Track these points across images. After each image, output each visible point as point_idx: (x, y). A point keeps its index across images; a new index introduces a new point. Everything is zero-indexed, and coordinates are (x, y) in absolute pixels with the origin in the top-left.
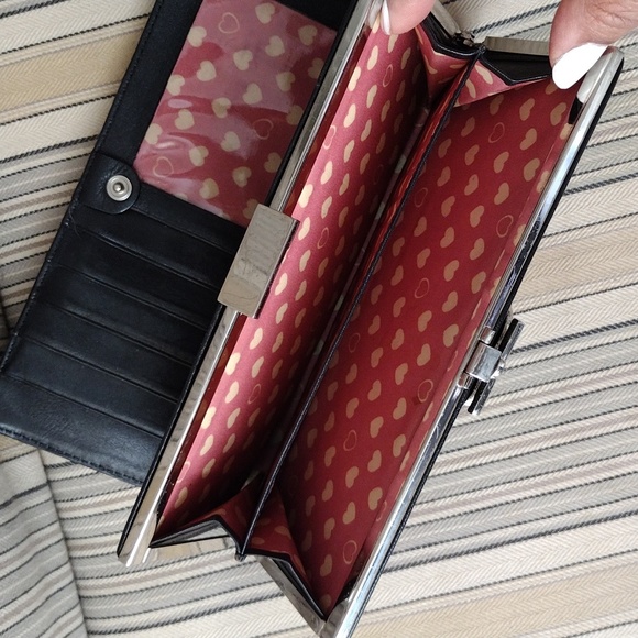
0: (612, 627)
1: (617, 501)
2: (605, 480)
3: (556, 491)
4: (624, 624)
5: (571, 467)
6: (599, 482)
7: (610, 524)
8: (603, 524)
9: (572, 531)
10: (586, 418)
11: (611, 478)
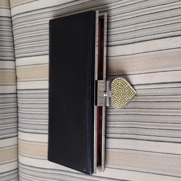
0: (120, 169)
1: (130, 134)
2: (129, 127)
3: (116, 127)
4: (124, 169)
5: (121, 121)
6: (127, 127)
7: (127, 140)
8: (125, 140)
9: (117, 139)
10: (129, 108)
11: (130, 127)
